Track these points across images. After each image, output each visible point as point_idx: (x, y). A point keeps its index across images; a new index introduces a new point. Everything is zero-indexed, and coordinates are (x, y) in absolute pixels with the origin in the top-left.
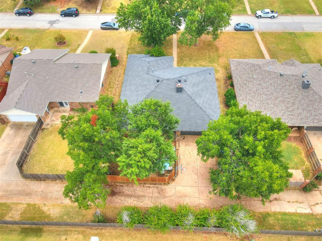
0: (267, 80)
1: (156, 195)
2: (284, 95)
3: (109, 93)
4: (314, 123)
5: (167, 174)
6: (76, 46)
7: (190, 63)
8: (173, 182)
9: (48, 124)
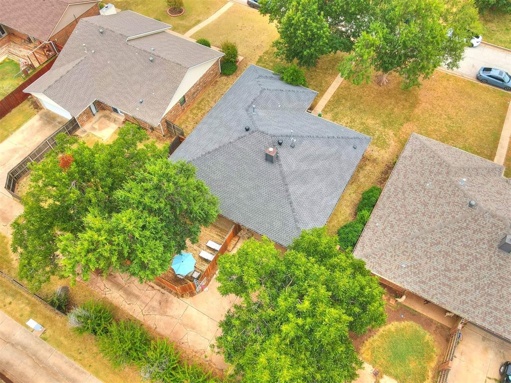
0: (442, 201)
1: (155, 304)
2: (454, 244)
3: (192, 116)
4: (484, 320)
5: (188, 281)
6: (193, 22)
7: (349, 112)
8: (190, 296)
9: (85, 131)
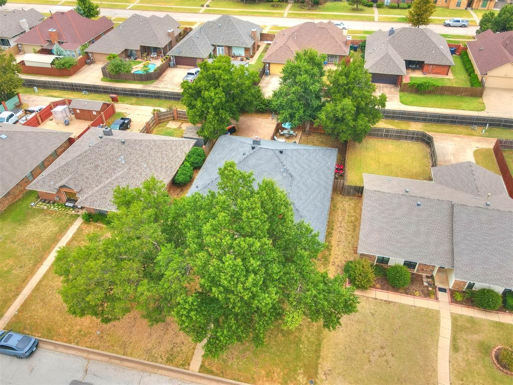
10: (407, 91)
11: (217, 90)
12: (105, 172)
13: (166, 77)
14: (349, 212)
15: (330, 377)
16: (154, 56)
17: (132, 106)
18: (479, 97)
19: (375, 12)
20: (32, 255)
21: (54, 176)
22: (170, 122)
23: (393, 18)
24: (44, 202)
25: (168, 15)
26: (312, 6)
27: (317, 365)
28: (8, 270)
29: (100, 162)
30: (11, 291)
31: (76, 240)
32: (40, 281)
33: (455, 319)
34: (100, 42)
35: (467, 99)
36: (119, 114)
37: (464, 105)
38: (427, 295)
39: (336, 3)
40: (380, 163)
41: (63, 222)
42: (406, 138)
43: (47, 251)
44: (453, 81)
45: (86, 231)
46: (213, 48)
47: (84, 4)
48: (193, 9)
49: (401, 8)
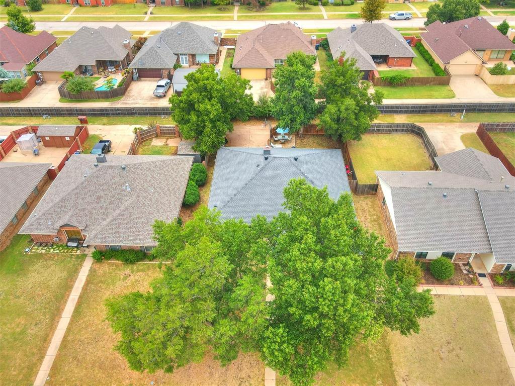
10: (380, 85)
11: (212, 102)
12: (110, 204)
13: (132, 92)
14: (369, 211)
15: (409, 382)
16: (113, 70)
17: (105, 126)
18: (447, 85)
19: (322, 10)
20: (46, 308)
21: (50, 215)
22: (154, 140)
23: (341, 15)
24: (41, 245)
25: (117, 25)
26: (260, 8)
27: (392, 372)
28: (21, 331)
29: (102, 193)
30: (33, 354)
31: (92, 283)
32: (65, 337)
33: (503, 301)
34: (50, 60)
35: (437, 88)
36: (94, 137)
37: (435, 94)
38: (471, 282)
39: (282, 3)
40: (380, 159)
41: (70, 265)
42: (396, 131)
43: (62, 301)
44: (418, 72)
45: (101, 272)
46: (176, 57)
47: (17, 19)
48: (137, 17)
49: (346, 5)
